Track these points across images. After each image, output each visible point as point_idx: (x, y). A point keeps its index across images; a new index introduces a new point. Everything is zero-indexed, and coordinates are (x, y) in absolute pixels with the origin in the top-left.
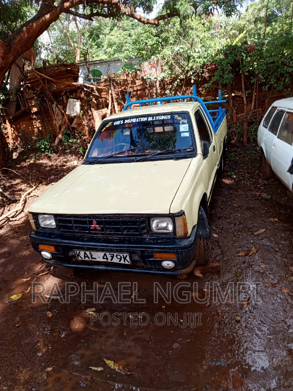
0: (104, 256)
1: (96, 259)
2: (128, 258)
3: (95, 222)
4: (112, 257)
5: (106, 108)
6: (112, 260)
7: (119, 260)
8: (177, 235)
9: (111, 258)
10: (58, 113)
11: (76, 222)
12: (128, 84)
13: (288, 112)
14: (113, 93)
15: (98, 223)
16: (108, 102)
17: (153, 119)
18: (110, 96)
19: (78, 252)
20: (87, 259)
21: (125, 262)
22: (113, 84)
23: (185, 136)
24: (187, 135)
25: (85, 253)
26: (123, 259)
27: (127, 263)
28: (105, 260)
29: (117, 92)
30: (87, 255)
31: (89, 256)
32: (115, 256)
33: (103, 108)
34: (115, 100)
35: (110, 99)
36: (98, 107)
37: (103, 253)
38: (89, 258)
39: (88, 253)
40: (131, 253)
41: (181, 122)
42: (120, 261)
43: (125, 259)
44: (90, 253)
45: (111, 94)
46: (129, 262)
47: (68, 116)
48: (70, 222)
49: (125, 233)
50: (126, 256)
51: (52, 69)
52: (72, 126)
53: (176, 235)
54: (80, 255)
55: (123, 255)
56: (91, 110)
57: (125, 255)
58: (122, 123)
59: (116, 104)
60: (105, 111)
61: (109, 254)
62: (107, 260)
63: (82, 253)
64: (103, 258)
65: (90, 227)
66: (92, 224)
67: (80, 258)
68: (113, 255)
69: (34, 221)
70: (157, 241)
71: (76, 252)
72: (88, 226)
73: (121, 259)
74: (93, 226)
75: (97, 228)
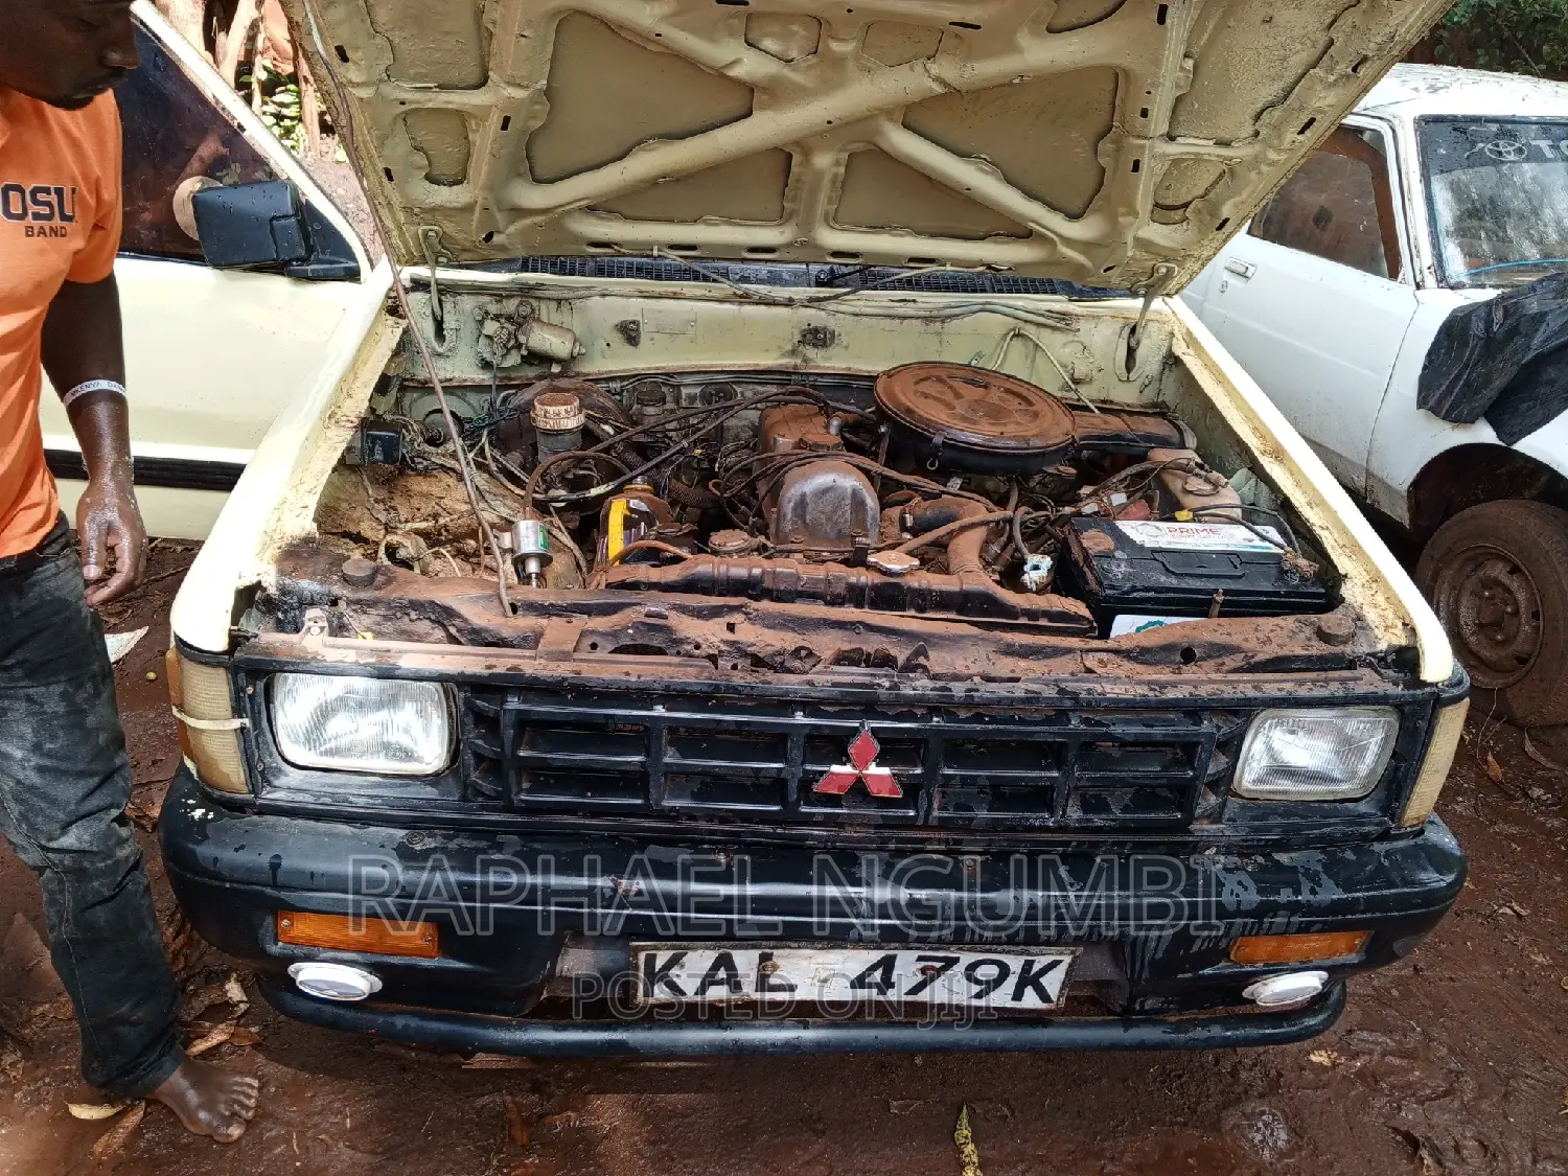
0: (869, 972)
1: (792, 988)
2: (1053, 982)
3: (865, 742)
4: (929, 977)
6: (914, 990)
7: (976, 989)
8: (1407, 816)
9: (919, 978)
19: (662, 958)
20: (716, 993)
21: (1018, 996)
25: (724, 961)
26: (1011, 982)
27: (1031, 1000)
28: (874, 994)
30: (732, 972)
32: (959, 969)
37: (876, 956)
38: (736, 988)
39: (745, 961)
42: (978, 996)
43: (1030, 980)
44: (765, 958)
46: (1046, 1000)
50: (1051, 966)
53: (1399, 816)
54: (673, 972)
55: (1029, 965)
57: (1040, 962)
61: (920, 959)
62: (882, 992)
63: (700, 960)
64: (859, 982)
65: (808, 781)
66: (842, 757)
67: (661, 993)
68: (951, 963)
69: (236, 723)
70: (1268, 856)
71: (651, 960)
72: (791, 769)
73: (993, 984)
74: (847, 769)
75: (874, 790)
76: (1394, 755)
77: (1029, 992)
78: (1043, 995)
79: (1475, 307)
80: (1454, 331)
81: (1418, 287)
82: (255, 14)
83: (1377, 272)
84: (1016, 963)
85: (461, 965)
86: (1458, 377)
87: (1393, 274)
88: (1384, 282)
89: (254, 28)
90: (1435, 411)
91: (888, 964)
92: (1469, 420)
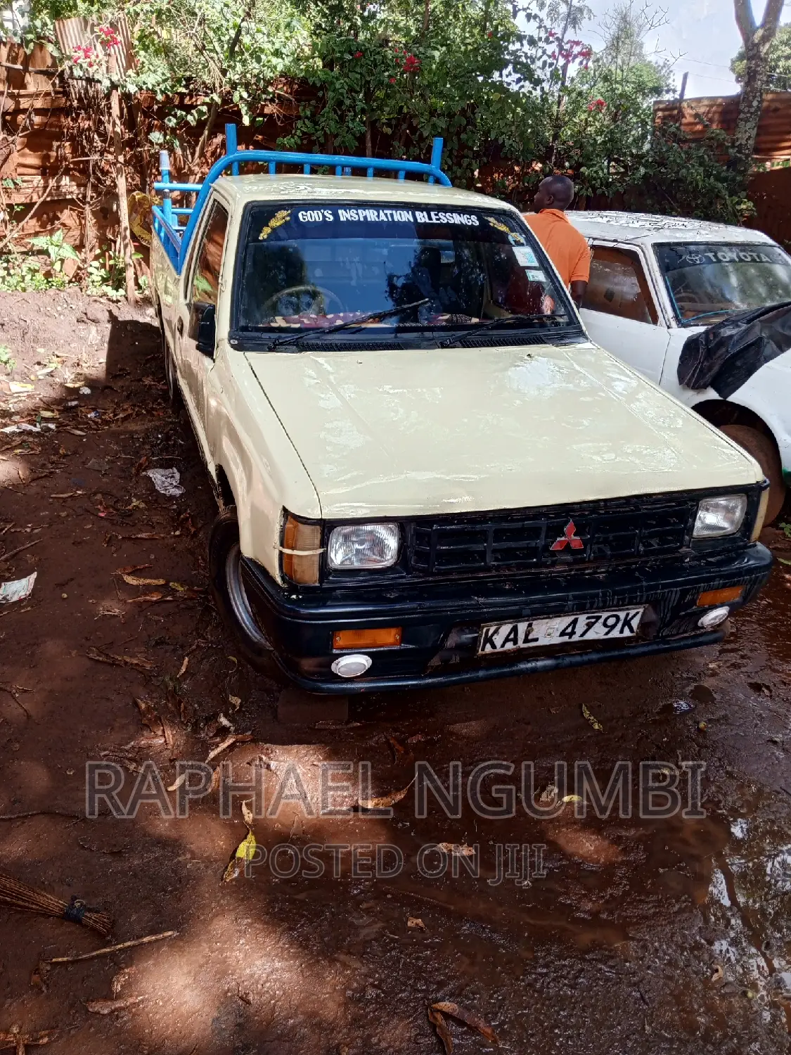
0: (567, 627)
1: (536, 640)
2: (636, 621)
3: (570, 526)
4: (590, 626)
6: (584, 634)
7: (607, 630)
8: (752, 537)
9: (585, 628)
15: (581, 529)
19: (492, 630)
20: (508, 646)
21: (622, 632)
23: (537, 278)
24: (540, 276)
25: (514, 629)
26: (620, 625)
27: (627, 633)
28: (566, 639)
30: (516, 635)
31: (521, 637)
32: (602, 620)
37: (571, 619)
38: (516, 643)
39: (522, 627)
40: (653, 604)
41: (511, 239)
42: (607, 633)
43: (627, 623)
44: (530, 625)
49: (641, 548)
50: (635, 614)
53: (750, 539)
54: (494, 638)
55: (627, 615)
57: (632, 613)
61: (588, 618)
62: (571, 637)
63: (506, 629)
64: (563, 634)
65: (548, 546)
66: (562, 534)
67: (488, 649)
68: (598, 618)
69: (320, 550)
70: (707, 559)
71: (488, 632)
72: (540, 542)
73: (613, 627)
74: (563, 539)
75: (572, 546)
76: (746, 514)
77: (626, 629)
78: (631, 630)
79: (700, 334)
80: (691, 347)
81: (669, 327)
83: (647, 322)
84: (622, 615)
85: (411, 646)
86: (696, 368)
87: (655, 321)
88: (652, 326)
90: (688, 385)
91: (575, 623)
92: (705, 387)
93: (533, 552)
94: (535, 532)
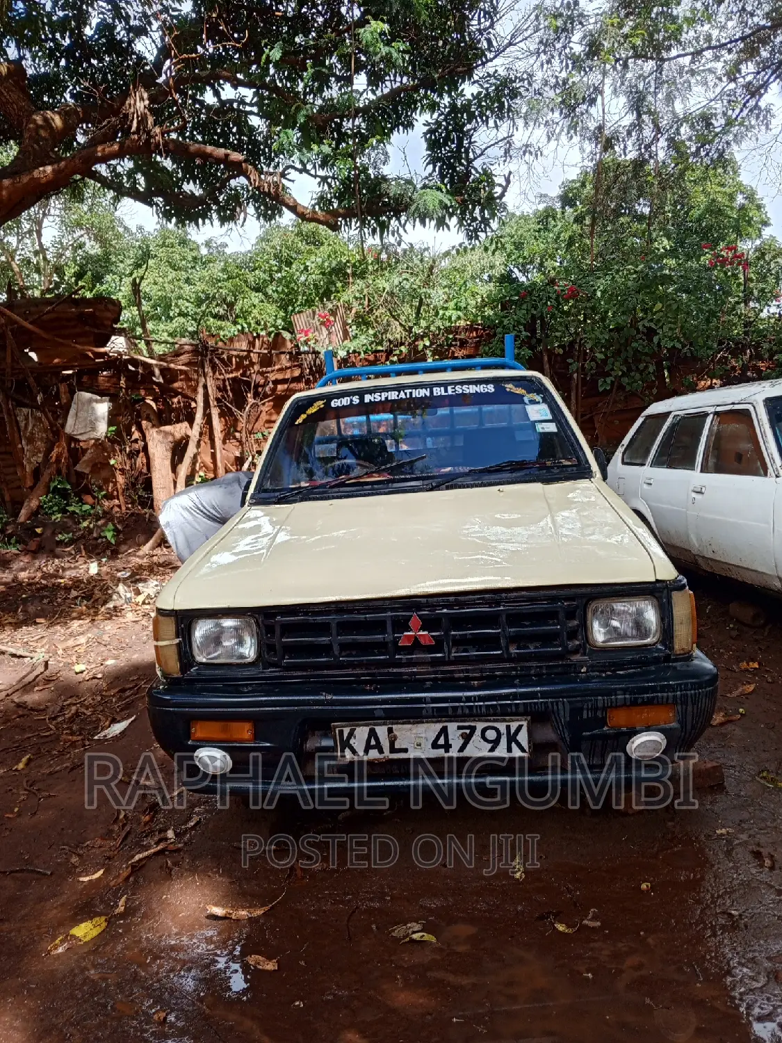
0: (438, 738)
1: (406, 750)
2: (523, 737)
3: (415, 620)
4: (467, 739)
5: (186, 424)
6: (462, 749)
7: (490, 746)
8: (677, 647)
9: (461, 741)
10: (32, 433)
11: (345, 627)
12: (252, 364)
13: (716, 413)
14: (211, 383)
15: (427, 624)
16: (193, 405)
17: (446, 391)
18: (201, 390)
19: (346, 731)
20: (373, 754)
21: (509, 750)
22: (211, 361)
23: (547, 430)
24: (552, 428)
25: (372, 733)
26: (504, 740)
27: (515, 753)
28: (440, 752)
29: (220, 383)
30: (377, 739)
31: (385, 744)
32: (478, 732)
33: (178, 421)
34: (213, 403)
35: (200, 398)
36: (162, 419)
37: (439, 726)
38: (381, 751)
39: (382, 731)
40: (537, 717)
41: (526, 399)
42: (492, 750)
43: (512, 739)
44: (390, 731)
45: (205, 387)
46: (523, 750)
47: (71, 439)
48: (324, 629)
49: (513, 650)
50: (519, 728)
51: (33, 309)
52: (78, 468)
53: (672, 648)
54: (352, 742)
55: (508, 728)
56: (140, 429)
57: (514, 726)
58: (358, 401)
59: (215, 412)
60: (179, 429)
61: (459, 728)
62: (447, 751)
63: (362, 733)
64: (435, 745)
65: (396, 641)
66: (409, 629)
67: (349, 755)
68: (473, 729)
69: (177, 641)
70: (614, 671)
71: (341, 733)
72: (388, 637)
73: (495, 743)
74: (410, 633)
75: (422, 642)
76: (662, 619)
77: (514, 746)
78: (521, 748)
82: (195, 451)
85: (268, 744)
87: (766, 474)
88: (761, 478)
89: (195, 457)
91: (444, 731)
93: (381, 647)
94: (379, 626)
